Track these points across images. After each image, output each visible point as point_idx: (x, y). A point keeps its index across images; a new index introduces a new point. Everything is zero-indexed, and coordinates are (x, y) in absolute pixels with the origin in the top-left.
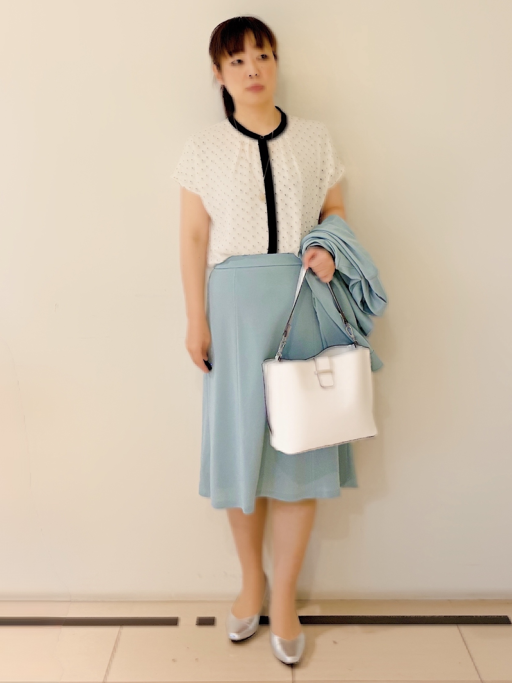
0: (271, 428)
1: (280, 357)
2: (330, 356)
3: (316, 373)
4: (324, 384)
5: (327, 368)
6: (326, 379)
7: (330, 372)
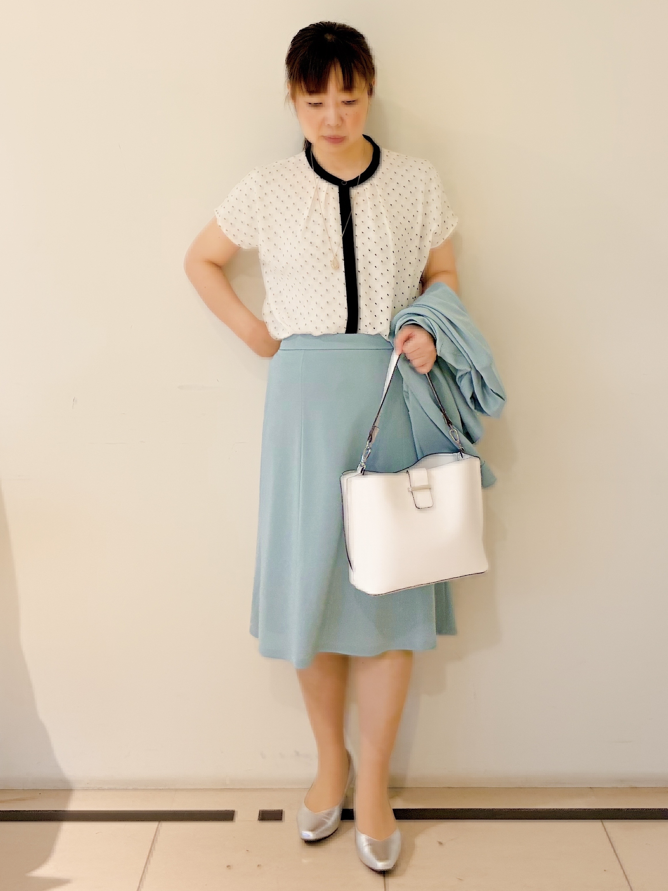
0: (350, 560)
1: (363, 469)
2: (428, 468)
3: (410, 490)
4: (420, 505)
5: (425, 483)
6: (423, 499)
7: (429, 488)
